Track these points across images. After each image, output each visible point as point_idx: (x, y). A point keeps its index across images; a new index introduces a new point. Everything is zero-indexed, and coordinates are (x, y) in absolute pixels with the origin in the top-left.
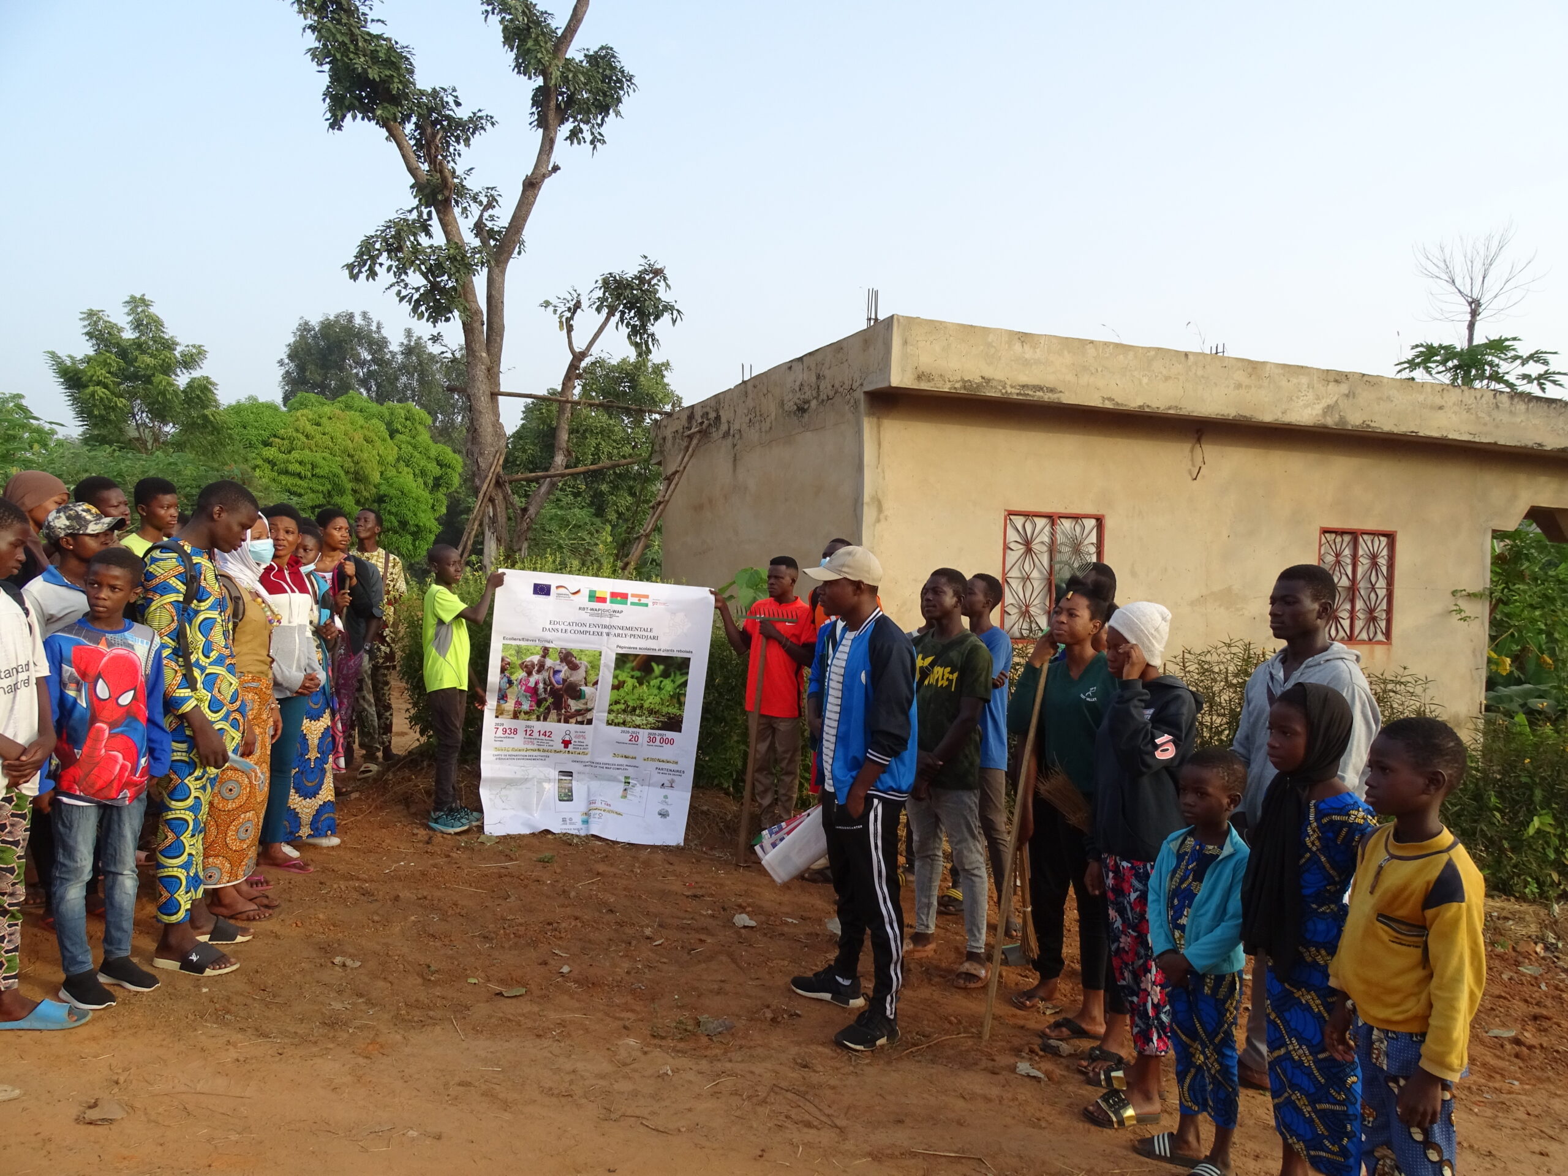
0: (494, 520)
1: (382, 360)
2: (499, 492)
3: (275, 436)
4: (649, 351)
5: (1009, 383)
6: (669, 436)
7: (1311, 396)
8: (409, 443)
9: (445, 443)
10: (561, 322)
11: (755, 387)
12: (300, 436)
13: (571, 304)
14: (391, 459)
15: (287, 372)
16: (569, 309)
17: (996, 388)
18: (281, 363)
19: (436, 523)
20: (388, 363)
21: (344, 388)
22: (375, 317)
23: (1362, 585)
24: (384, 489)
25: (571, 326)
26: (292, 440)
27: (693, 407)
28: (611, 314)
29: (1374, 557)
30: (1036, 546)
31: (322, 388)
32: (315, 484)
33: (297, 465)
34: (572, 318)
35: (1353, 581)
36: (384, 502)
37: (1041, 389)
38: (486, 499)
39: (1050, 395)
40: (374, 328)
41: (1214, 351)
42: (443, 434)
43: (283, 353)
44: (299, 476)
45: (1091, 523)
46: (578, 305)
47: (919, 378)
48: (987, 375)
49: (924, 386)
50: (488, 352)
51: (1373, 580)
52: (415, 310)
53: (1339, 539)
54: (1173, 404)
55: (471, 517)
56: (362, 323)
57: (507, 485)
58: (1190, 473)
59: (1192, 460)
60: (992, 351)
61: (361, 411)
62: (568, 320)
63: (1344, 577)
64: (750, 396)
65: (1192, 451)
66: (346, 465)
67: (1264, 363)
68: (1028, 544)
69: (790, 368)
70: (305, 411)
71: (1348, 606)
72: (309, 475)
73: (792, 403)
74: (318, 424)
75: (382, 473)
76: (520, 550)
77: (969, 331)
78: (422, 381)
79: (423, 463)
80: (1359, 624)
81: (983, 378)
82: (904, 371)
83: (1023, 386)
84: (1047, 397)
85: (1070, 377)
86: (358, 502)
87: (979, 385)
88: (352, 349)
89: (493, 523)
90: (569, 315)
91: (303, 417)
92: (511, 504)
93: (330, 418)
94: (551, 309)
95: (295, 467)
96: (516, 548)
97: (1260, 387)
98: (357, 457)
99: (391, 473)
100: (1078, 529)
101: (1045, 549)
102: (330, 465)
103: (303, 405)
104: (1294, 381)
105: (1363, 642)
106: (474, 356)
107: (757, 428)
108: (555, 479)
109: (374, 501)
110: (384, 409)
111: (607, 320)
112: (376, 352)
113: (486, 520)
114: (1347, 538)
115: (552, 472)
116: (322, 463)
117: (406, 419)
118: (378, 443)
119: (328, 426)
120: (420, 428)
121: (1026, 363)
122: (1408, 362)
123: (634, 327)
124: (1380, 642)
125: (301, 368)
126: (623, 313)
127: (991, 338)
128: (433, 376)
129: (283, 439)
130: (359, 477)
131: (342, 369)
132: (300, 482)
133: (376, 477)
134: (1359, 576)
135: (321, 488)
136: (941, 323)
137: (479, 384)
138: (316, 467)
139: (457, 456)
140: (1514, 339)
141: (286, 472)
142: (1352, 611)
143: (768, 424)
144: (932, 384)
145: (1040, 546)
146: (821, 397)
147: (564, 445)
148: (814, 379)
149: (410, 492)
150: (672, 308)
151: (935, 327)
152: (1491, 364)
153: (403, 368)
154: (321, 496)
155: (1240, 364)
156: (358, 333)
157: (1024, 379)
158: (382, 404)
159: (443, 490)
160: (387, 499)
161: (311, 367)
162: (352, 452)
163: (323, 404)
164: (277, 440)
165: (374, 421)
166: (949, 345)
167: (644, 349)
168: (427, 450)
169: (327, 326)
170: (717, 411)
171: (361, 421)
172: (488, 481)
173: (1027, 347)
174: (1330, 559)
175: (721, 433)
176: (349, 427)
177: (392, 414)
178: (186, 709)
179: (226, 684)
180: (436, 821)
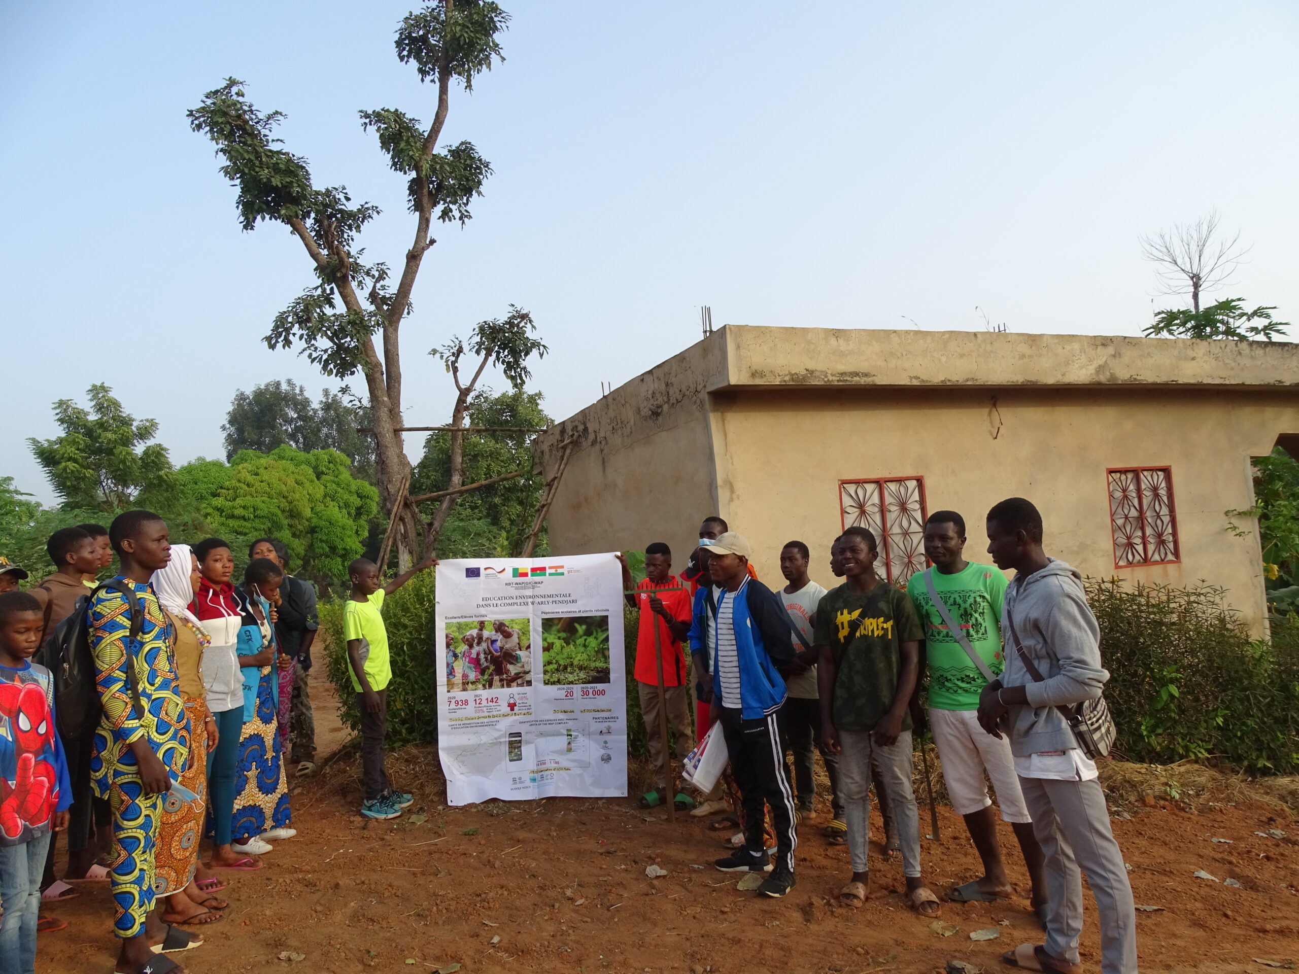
0: (405, 536)
1: (306, 416)
2: (408, 512)
3: (222, 488)
4: (523, 382)
5: (829, 372)
6: (546, 450)
7: (1084, 359)
8: (334, 482)
9: (363, 479)
10: (447, 365)
11: (614, 399)
12: (242, 485)
13: (455, 350)
14: (319, 495)
15: (229, 435)
16: (453, 354)
17: (819, 377)
18: (224, 428)
19: (360, 545)
20: (311, 418)
21: (277, 442)
22: (298, 383)
23: (1149, 514)
24: (315, 521)
25: (456, 368)
26: (235, 489)
27: (563, 423)
28: (488, 354)
29: (1155, 490)
30: (868, 508)
31: (258, 445)
32: (257, 524)
33: (242, 510)
34: (456, 361)
35: (1141, 511)
36: (316, 532)
37: (857, 374)
38: (397, 519)
39: (866, 379)
40: (297, 391)
41: (997, 330)
42: (361, 471)
43: (224, 420)
44: (244, 518)
45: (912, 484)
46: (460, 350)
47: (753, 375)
48: (810, 368)
49: (759, 382)
50: (389, 396)
51: (1158, 509)
52: (325, 368)
53: (1123, 477)
54: (970, 376)
55: (387, 534)
56: (288, 388)
57: (414, 505)
58: (991, 434)
59: (991, 422)
60: (812, 347)
61: (292, 460)
62: (453, 363)
63: (1132, 509)
64: (610, 408)
65: (990, 414)
66: (282, 505)
67: (1041, 336)
68: (861, 507)
69: (642, 380)
70: (245, 465)
71: (1139, 533)
72: (252, 516)
73: (647, 410)
74: (257, 474)
75: (312, 509)
77: (791, 332)
78: (339, 430)
79: (345, 496)
80: (1151, 548)
81: (807, 370)
82: (740, 371)
83: (842, 374)
84: (863, 381)
85: (880, 362)
86: (294, 535)
87: (804, 377)
88: (281, 410)
89: (405, 538)
90: (453, 359)
91: (244, 470)
92: (419, 521)
93: (266, 468)
94: (438, 355)
95: (240, 512)
97: (1041, 355)
98: (290, 497)
99: (320, 507)
100: (902, 490)
101: (876, 509)
102: (267, 506)
103: (243, 460)
104: (1068, 348)
105: (1156, 563)
106: (378, 403)
107: (620, 433)
108: (454, 496)
109: (307, 533)
110: (310, 456)
111: (486, 359)
112: (300, 411)
113: (399, 537)
114: (1130, 476)
115: (451, 490)
116: (262, 505)
117: (329, 462)
118: (307, 484)
119: (265, 475)
120: (342, 468)
121: (842, 354)
122: (1154, 327)
123: (508, 363)
124: (1171, 562)
125: (240, 431)
126: (498, 353)
127: (809, 337)
128: (349, 425)
129: (228, 489)
130: (293, 514)
131: (273, 427)
132: (245, 523)
133: (308, 513)
134: (1145, 507)
135: (262, 526)
136: (767, 328)
137: (383, 423)
138: (257, 509)
139: (373, 488)
140: (1239, 300)
142: (1144, 538)
143: (628, 430)
144: (765, 380)
145: (872, 507)
146: (672, 401)
147: (459, 467)
148: (663, 386)
149: (337, 521)
150: (539, 345)
151: (761, 332)
152: (1223, 322)
153: (324, 421)
154: (263, 533)
155: (1021, 338)
156: (285, 397)
157: (842, 367)
158: (308, 453)
159: (364, 517)
160: (318, 530)
161: (248, 429)
162: (286, 494)
163: (259, 458)
164: (223, 491)
165: (303, 466)
166: (775, 345)
167: (519, 381)
168: (348, 485)
169: (259, 394)
170: (584, 424)
171: (292, 468)
172: (397, 503)
173: (841, 341)
174: (1118, 494)
175: (589, 442)
176: (282, 474)
177: (317, 459)
178: (134, 738)
179: (172, 705)
180: (369, 809)
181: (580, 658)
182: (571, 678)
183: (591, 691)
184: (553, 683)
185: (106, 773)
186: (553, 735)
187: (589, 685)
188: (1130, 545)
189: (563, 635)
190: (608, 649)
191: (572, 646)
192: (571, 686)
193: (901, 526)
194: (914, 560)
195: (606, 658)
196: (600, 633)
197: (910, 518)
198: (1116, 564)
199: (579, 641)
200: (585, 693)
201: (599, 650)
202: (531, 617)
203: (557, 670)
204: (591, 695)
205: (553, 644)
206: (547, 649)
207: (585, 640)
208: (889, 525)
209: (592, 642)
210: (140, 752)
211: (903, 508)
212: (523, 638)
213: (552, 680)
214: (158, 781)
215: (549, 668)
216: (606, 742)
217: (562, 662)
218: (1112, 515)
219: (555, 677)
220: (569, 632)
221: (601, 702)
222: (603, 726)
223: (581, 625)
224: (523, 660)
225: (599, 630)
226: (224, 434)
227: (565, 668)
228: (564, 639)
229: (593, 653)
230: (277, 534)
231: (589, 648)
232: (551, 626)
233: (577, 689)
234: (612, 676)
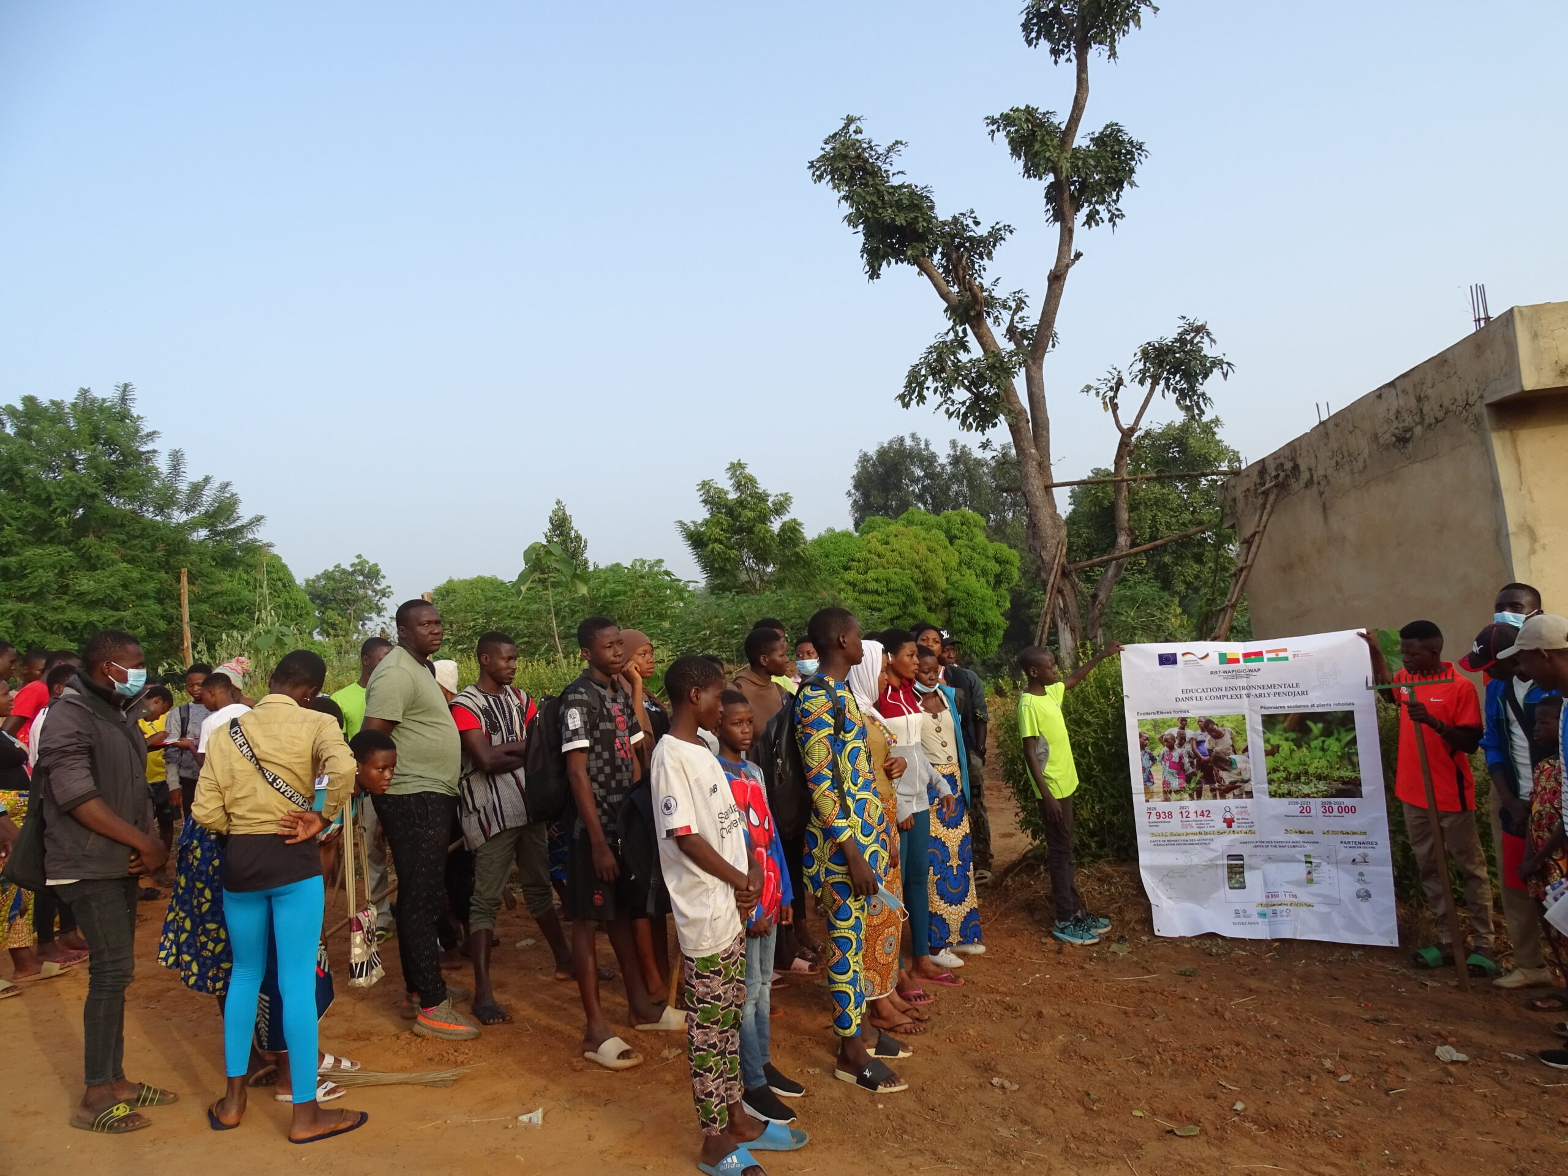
0: (1065, 611)
1: (933, 473)
2: (1067, 582)
3: (853, 560)
4: (1201, 411)
6: (1241, 497)
8: (968, 546)
9: (1000, 541)
10: (1105, 403)
11: (1336, 425)
12: (873, 556)
13: (1113, 383)
14: (954, 564)
15: (855, 501)
16: (1111, 388)
18: (849, 494)
19: (1003, 619)
20: (940, 475)
21: (904, 506)
22: (922, 436)
24: (951, 593)
25: (1116, 404)
26: (866, 561)
27: (1263, 460)
28: (1155, 383)
31: (885, 509)
32: (891, 598)
33: (874, 583)
34: (1115, 396)
36: (953, 605)
38: (1055, 591)
40: (923, 446)
42: (998, 532)
43: (849, 484)
44: (876, 592)
46: (1120, 383)
47: (1562, 374)
50: (1037, 447)
52: (963, 423)
55: (1042, 611)
56: (912, 443)
57: (1073, 574)
61: (921, 524)
62: (1112, 399)
64: (1332, 437)
66: (915, 577)
69: (1380, 396)
70: (875, 533)
72: (885, 590)
73: (1388, 435)
74: (887, 543)
75: (947, 579)
76: (1096, 637)
78: (971, 486)
79: (983, 563)
82: (1538, 370)
86: (930, 609)
88: (906, 469)
89: (1065, 614)
90: (1111, 394)
91: (874, 539)
92: (1080, 592)
93: (896, 536)
94: (1093, 392)
95: (872, 586)
98: (923, 567)
99: (956, 577)
102: (901, 578)
103: (872, 528)
106: (1025, 455)
107: (1348, 469)
108: (1121, 561)
109: (944, 606)
110: (941, 519)
111: (1152, 389)
112: (927, 468)
113: (1058, 612)
115: (1117, 554)
116: (895, 577)
117: (962, 524)
118: (941, 551)
119: (896, 544)
120: (976, 530)
123: (1182, 390)
125: (866, 495)
126: (1167, 379)
128: (981, 479)
129: (859, 561)
130: (928, 585)
131: (899, 488)
132: (879, 598)
133: (942, 583)
135: (896, 601)
137: (1032, 480)
138: (890, 582)
139: (1013, 551)
141: (866, 591)
143: (1361, 463)
146: (1427, 422)
147: (1126, 525)
148: (1413, 402)
149: (975, 592)
150: (1221, 362)
153: (953, 477)
154: (897, 608)
156: (910, 453)
158: (939, 515)
159: (1005, 586)
160: (955, 602)
161: (874, 492)
162: (919, 563)
163: (888, 524)
164: (855, 563)
165: (934, 531)
167: (1196, 411)
168: (985, 550)
169: (883, 453)
170: (1293, 459)
171: (923, 534)
172: (1054, 573)
175: (1302, 483)
176: (913, 541)
177: (949, 522)
178: (844, 837)
179: (873, 807)
180: (1062, 931)
181: (1317, 764)
182: (1306, 789)
183: (1335, 807)
184: (1282, 796)
185: (818, 871)
186: (1286, 861)
187: (1333, 800)
189: (1292, 735)
190: (1357, 755)
191: (1304, 749)
192: (1307, 800)
195: (1355, 766)
196: (1343, 734)
199: (1314, 744)
200: (1328, 810)
201: (1343, 754)
202: (1246, 713)
203: (1287, 779)
204: (1336, 812)
205: (1278, 746)
206: (1272, 752)
207: (1323, 742)
209: (1333, 745)
210: (850, 851)
212: (1237, 738)
213: (1280, 792)
214: (867, 883)
215: (1275, 776)
216: (1361, 874)
217: (1292, 770)
219: (1285, 788)
220: (1299, 731)
221: (1350, 822)
222: (1357, 853)
223: (1315, 723)
224: (1239, 765)
225: (1342, 730)
226: (850, 501)
227: (1298, 777)
228: (1293, 740)
229: (1336, 759)
230: (912, 609)
231: (1329, 753)
232: (1274, 725)
233: (1316, 804)
234: (1365, 789)
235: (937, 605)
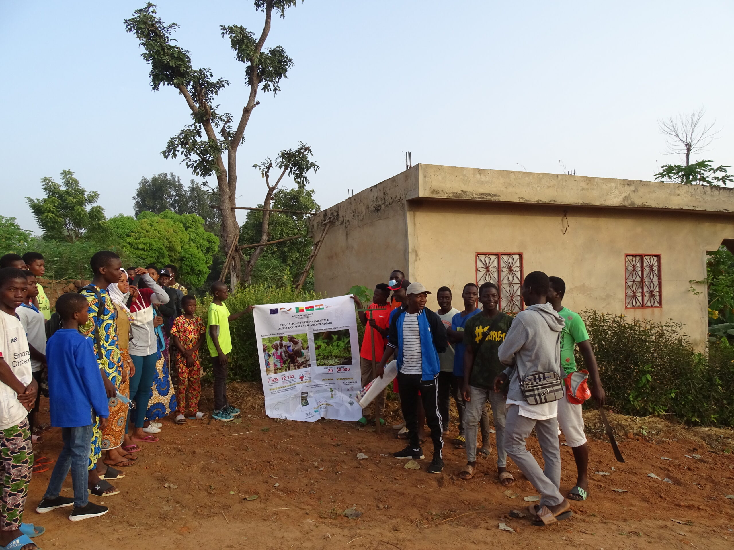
0: (235, 267)
1: (181, 194)
2: (237, 254)
3: (132, 232)
4: (304, 185)
5: (474, 193)
6: (315, 224)
7: (617, 192)
8: (195, 232)
9: (211, 232)
10: (263, 174)
11: (355, 200)
12: (144, 231)
13: (267, 165)
14: (186, 240)
15: (137, 202)
16: (266, 168)
17: (468, 195)
18: (134, 198)
19: (208, 269)
20: (184, 196)
21: (163, 208)
22: (177, 175)
23: (646, 280)
24: (183, 254)
25: (268, 175)
26: (140, 233)
27: (326, 210)
28: (286, 169)
29: (651, 267)
30: (491, 269)
31: (153, 209)
32: (151, 253)
33: (143, 245)
34: (268, 172)
35: (642, 278)
36: (184, 260)
37: (490, 195)
38: (231, 258)
39: (494, 197)
40: (176, 180)
41: (570, 173)
42: (210, 227)
43: (135, 193)
44: (144, 250)
45: (516, 257)
46: (270, 166)
47: (432, 192)
48: (464, 190)
49: (435, 196)
50: (229, 189)
51: (652, 277)
52: (195, 171)
53: (634, 259)
54: (552, 199)
55: (224, 266)
56: (171, 178)
57: (240, 250)
58: (562, 230)
59: (563, 225)
60: (466, 178)
61: (171, 218)
62: (266, 172)
63: (638, 277)
64: (353, 204)
65: (562, 220)
66: (165, 244)
67: (594, 178)
68: (487, 268)
69: (371, 190)
70: (146, 220)
71: (640, 290)
72: (148, 249)
73: (372, 207)
74: (152, 225)
75: (182, 247)
76: (248, 281)
77: (455, 170)
78: (199, 203)
79: (201, 241)
80: (646, 299)
81: (462, 191)
82: (425, 189)
83: (481, 194)
84: (493, 199)
85: (503, 189)
87: (461, 195)
88: (167, 190)
89: (235, 268)
90: (266, 170)
91: (145, 223)
92: (243, 259)
93: (157, 222)
94: (258, 168)
95: (141, 246)
96: (245, 280)
97: (593, 189)
98: (170, 240)
99: (186, 246)
100: (511, 260)
101: (495, 270)
102: (157, 244)
103: (144, 217)
104: (609, 185)
105: (648, 307)
106: (223, 191)
107: (357, 219)
108: (263, 247)
109: (179, 260)
110: (182, 217)
111: (284, 172)
112: (177, 191)
113: (231, 267)
114: (638, 258)
115: (261, 243)
116: (154, 243)
117: (193, 221)
118: (180, 233)
119: (156, 226)
120: (199, 225)
121: (482, 183)
122: (660, 174)
123: (297, 174)
124: (657, 307)
125: (143, 200)
126: (291, 168)
127: (465, 172)
128: (204, 201)
129: (136, 233)
130: (171, 249)
131: (162, 199)
132: (144, 253)
133: (179, 249)
134: (645, 276)
135: (154, 255)
136: (441, 166)
137: (225, 204)
138: (152, 245)
139: (217, 237)
140: (710, 161)
141: (138, 248)
142: (643, 293)
143: (362, 217)
144: (438, 195)
145: (493, 269)
146: (387, 203)
147: (267, 231)
148: (382, 195)
149: (195, 255)
150: (314, 165)
151: (438, 168)
152: (700, 173)
153: (191, 197)
154: (154, 259)
155: (583, 179)
156: (169, 182)
157: (481, 191)
158: (181, 215)
159: (211, 253)
161: (148, 199)
162: (168, 238)
163: (154, 216)
164: (133, 234)
165: (178, 223)
166: (446, 176)
167: (302, 185)
168: (202, 235)
169: (155, 180)
170: (337, 212)
171: (172, 223)
172: (231, 249)
173: (482, 176)
174: (630, 268)
175: (340, 222)
176: (166, 226)
177: (186, 219)
179: (116, 354)
180: (217, 415)
181: (335, 352)
186: (323, 392)
188: (635, 297)
189: (326, 341)
193: (508, 280)
194: (514, 299)
197: (514, 275)
198: (626, 307)
199: (334, 344)
201: (345, 347)
203: (324, 358)
208: (501, 279)
211: (510, 270)
214: (110, 391)
218: (626, 280)
219: (323, 362)
220: (328, 339)
226: (134, 202)
228: (326, 343)
229: (342, 349)
230: (162, 260)
235: (175, 259)
